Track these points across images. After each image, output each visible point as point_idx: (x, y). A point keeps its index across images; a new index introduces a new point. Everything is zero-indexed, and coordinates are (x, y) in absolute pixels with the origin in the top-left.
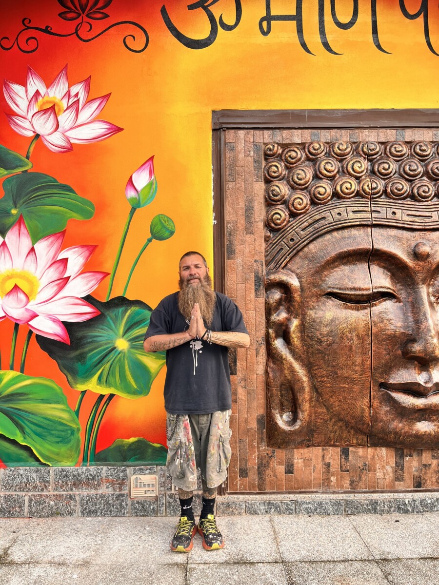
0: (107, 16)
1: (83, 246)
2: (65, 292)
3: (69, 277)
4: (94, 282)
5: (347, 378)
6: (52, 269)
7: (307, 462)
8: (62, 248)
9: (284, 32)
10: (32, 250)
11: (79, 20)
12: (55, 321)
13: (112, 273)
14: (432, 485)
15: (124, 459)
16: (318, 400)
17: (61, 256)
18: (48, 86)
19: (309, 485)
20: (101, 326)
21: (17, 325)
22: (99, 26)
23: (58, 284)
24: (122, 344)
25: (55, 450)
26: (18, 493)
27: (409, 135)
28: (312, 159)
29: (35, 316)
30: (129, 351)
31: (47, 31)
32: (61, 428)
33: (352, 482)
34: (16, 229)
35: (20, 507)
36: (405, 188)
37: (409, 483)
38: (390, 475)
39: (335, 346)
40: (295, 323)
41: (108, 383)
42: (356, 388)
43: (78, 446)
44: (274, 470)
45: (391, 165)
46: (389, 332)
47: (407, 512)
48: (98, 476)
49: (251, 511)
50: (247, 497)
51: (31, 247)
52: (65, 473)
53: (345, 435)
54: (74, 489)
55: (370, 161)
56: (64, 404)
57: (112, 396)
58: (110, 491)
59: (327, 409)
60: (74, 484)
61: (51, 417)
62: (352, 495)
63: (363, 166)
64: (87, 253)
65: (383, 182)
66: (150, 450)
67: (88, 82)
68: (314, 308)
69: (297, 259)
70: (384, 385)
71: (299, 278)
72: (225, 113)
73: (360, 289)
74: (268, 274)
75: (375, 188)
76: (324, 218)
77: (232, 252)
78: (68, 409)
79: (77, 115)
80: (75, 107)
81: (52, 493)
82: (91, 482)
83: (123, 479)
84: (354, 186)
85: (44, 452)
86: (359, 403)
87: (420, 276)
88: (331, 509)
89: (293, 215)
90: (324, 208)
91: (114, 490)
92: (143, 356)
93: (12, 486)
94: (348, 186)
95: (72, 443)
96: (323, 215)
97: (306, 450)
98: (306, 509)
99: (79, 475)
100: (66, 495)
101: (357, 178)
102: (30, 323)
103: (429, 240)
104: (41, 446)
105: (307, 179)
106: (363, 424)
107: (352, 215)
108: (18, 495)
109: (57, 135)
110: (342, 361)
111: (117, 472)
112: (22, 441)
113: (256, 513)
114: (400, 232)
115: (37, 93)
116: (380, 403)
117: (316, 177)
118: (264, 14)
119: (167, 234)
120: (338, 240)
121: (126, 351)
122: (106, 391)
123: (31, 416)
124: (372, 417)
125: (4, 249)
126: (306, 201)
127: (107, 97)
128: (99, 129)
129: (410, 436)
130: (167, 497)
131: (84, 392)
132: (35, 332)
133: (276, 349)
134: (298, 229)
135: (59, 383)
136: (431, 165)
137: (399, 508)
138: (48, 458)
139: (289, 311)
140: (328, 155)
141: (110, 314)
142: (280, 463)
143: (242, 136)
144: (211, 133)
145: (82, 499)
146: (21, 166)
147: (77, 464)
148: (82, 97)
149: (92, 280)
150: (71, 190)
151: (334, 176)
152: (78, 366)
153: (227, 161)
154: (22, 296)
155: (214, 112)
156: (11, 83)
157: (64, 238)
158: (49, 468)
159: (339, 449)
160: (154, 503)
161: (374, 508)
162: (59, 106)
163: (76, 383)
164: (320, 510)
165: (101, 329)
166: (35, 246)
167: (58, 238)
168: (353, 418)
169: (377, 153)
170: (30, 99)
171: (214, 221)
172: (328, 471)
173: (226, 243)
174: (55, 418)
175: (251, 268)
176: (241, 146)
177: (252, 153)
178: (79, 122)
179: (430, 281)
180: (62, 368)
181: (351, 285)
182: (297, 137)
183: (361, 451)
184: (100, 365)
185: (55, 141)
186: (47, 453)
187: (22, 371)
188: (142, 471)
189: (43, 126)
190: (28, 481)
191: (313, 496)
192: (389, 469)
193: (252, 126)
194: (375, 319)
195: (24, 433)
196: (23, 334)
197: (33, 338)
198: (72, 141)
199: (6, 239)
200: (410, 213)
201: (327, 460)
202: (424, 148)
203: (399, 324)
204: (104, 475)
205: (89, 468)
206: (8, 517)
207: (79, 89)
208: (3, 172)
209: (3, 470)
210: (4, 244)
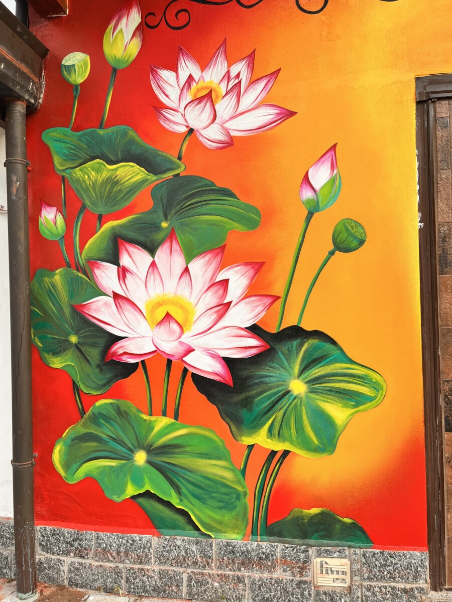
1: (247, 264)
2: (226, 321)
3: (231, 302)
4: (260, 308)
6: (210, 293)
8: (221, 267)
10: (186, 270)
12: (214, 356)
13: (283, 295)
15: (304, 535)
17: (221, 277)
18: (204, 66)
20: (271, 364)
21: (169, 362)
23: (217, 312)
24: (298, 387)
25: (218, 517)
26: (175, 569)
29: (190, 350)
30: (307, 396)
32: (223, 490)
34: (167, 246)
35: (178, 586)
41: (280, 436)
43: (246, 514)
48: (272, 556)
51: (185, 267)
52: (231, 548)
54: (243, 569)
56: (227, 460)
57: (286, 453)
58: (287, 576)
60: (243, 563)
61: (211, 476)
64: (251, 272)
66: (338, 526)
67: (251, 59)
72: (434, 79)
77: (445, 264)
78: (232, 467)
79: (238, 101)
80: (236, 91)
81: (214, 572)
82: (263, 561)
83: (305, 562)
85: (204, 519)
91: (294, 575)
92: (326, 404)
93: (168, 559)
95: (237, 509)
99: (248, 551)
100: (234, 576)
102: (185, 359)
104: (200, 511)
108: (175, 572)
109: (215, 127)
111: (296, 552)
112: (178, 504)
115: (191, 78)
119: (355, 243)
121: (303, 395)
122: (279, 446)
123: (188, 473)
125: (153, 270)
127: (275, 74)
128: (266, 115)
130: (364, 590)
131: (251, 447)
132: (191, 370)
135: (221, 434)
138: (209, 527)
141: (282, 349)
144: (415, 107)
145: (253, 583)
146: (172, 169)
147: (245, 538)
148: (244, 77)
149: (257, 306)
150: (231, 195)
152: (244, 413)
153: (439, 142)
154: (175, 327)
155: (418, 79)
156: (159, 68)
158: (211, 540)
160: (346, 595)
162: (216, 91)
163: (242, 435)
165: (271, 367)
166: (189, 266)
167: (217, 255)
170: (181, 86)
171: (420, 224)
173: (438, 252)
174: (216, 478)
178: (242, 108)
180: (224, 415)
184: (271, 412)
185: (212, 135)
186: (207, 521)
187: (176, 418)
188: (328, 554)
189: (198, 117)
190: (187, 555)
195: (180, 494)
196: (176, 373)
197: (189, 378)
198: (233, 134)
199: (156, 259)
204: (279, 555)
205: (261, 543)
206: (163, 597)
207: (240, 68)
208: (152, 177)
209: (156, 538)
210: (153, 264)
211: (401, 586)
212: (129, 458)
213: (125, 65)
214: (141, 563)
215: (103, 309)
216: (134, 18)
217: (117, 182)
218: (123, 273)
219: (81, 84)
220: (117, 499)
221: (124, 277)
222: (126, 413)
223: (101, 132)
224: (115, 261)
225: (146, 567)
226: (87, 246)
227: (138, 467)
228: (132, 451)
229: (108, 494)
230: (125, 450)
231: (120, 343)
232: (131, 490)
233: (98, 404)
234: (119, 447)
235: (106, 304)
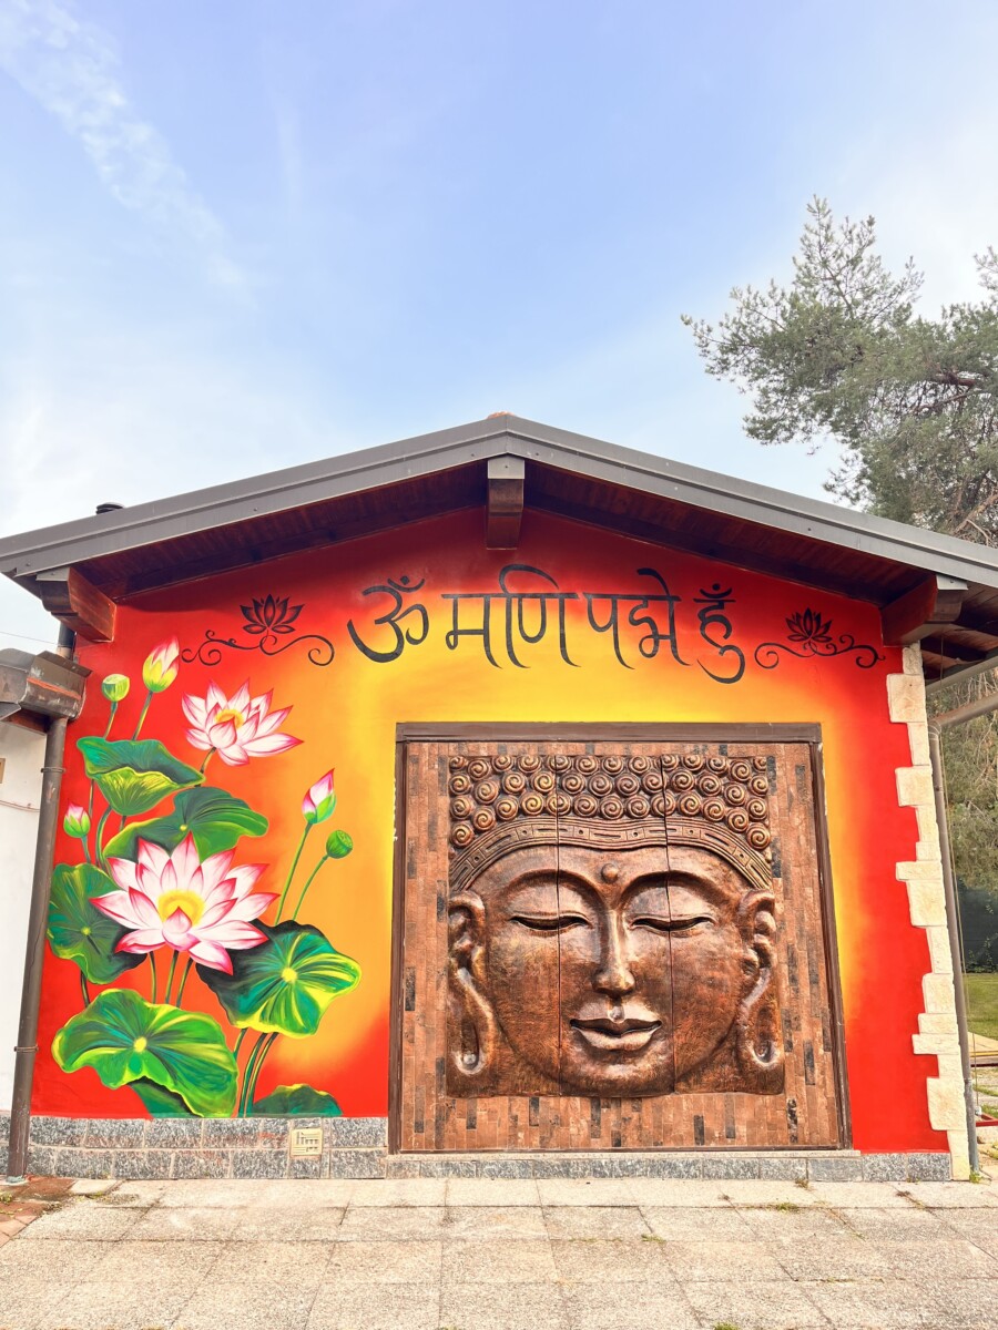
0: (293, 630)
1: (253, 865)
2: (229, 917)
3: (236, 899)
4: (262, 905)
5: (533, 1013)
6: (219, 890)
7: (491, 1113)
8: (231, 866)
9: (471, 646)
10: (199, 869)
11: (265, 633)
12: (218, 947)
13: (283, 894)
14: (633, 1143)
15: (286, 1110)
16: (503, 1041)
17: (229, 876)
18: (229, 698)
19: (493, 1141)
20: (267, 954)
21: (176, 952)
22: (284, 639)
23: (224, 907)
25: (208, 1098)
26: (164, 1150)
27: (599, 749)
28: (498, 772)
29: (196, 942)
30: (296, 982)
31: (230, 643)
32: (217, 1072)
33: (542, 1139)
34: (183, 847)
35: (165, 1167)
36: (592, 805)
37: (607, 1141)
38: (585, 1131)
39: (520, 977)
40: (479, 952)
41: (272, 1020)
42: (543, 1025)
43: (234, 1093)
44: (454, 1124)
45: (579, 781)
46: (577, 962)
47: (603, 1176)
48: (255, 1130)
49: (427, 1173)
50: (421, 1156)
51: (198, 865)
52: (218, 1125)
53: (533, 1082)
54: (227, 1145)
55: (557, 775)
56: (222, 1043)
57: (275, 1034)
58: (267, 1148)
59: (514, 1050)
60: (228, 1139)
61: (206, 1060)
62: (541, 1155)
63: (549, 780)
64: (257, 872)
65: (571, 798)
66: (315, 1100)
67: (269, 695)
68: (499, 934)
69: (482, 880)
70: (575, 1023)
71: (484, 900)
72: (409, 726)
73: (546, 914)
74: (451, 896)
75: (562, 805)
76: (509, 836)
77: (412, 870)
78: (226, 1050)
79: (256, 728)
80: (255, 719)
81: (201, 1150)
82: (247, 1136)
83: (283, 1134)
84: (539, 801)
85: (195, 1101)
86: (547, 1043)
87: (608, 901)
88: (517, 1171)
89: (478, 832)
90: (510, 825)
91: (272, 1147)
92: (311, 989)
93: (158, 1141)
94: (534, 802)
95: (227, 1090)
96: (508, 832)
97: (491, 1100)
98: (489, 1170)
99: (233, 1128)
100: (218, 1152)
101: (544, 794)
102: (191, 950)
103: (618, 861)
104: (193, 1093)
105: (491, 795)
106: (552, 1067)
107: (537, 834)
108: (164, 1153)
109: (235, 747)
110: (527, 994)
111: (276, 1125)
112: (172, 1088)
113: (432, 1175)
114: (588, 851)
115: (217, 706)
116: (572, 1043)
117: (502, 791)
118: (452, 629)
119: (344, 851)
120: (524, 860)
121: (293, 982)
122: (269, 1029)
123: (185, 1057)
124: (561, 1059)
125: (169, 867)
126: (491, 817)
127: (288, 709)
128: (278, 741)
129: (603, 1081)
130: (332, 1156)
131: (244, 1030)
132: (196, 960)
133: (457, 980)
134: (482, 846)
135: (218, 1019)
136: (619, 782)
137: (595, 1171)
138: (199, 1108)
139: (473, 938)
140: (516, 768)
141: (278, 941)
142: (461, 1116)
143: (427, 749)
144: (395, 746)
145: (236, 1157)
146: (195, 780)
147: (232, 1116)
148: (263, 710)
149: (261, 902)
150: (245, 805)
151: (520, 792)
152: (240, 1000)
153: (412, 774)
154: (184, 920)
155: (398, 724)
156: (191, 695)
157: (235, 857)
158: (200, 1120)
159: (527, 1099)
160: (316, 1162)
161: (565, 1171)
162: (238, 718)
163: (237, 1020)
164: (503, 1172)
165: (268, 957)
166: (202, 865)
167: (227, 856)
168: (541, 1060)
169: (566, 767)
170: (209, 711)
171: (395, 837)
172: (515, 1126)
173: (407, 861)
174: (210, 1061)
175: (433, 889)
176: (425, 759)
177: (436, 766)
178: (258, 735)
179: (623, 905)
180: (222, 1001)
181: (537, 909)
182: (484, 750)
183: (552, 1101)
184: (265, 998)
185: (232, 754)
186: (198, 1102)
187: (178, 1005)
188: (304, 1124)
189: (221, 739)
190: (177, 1135)
191: (497, 1155)
192: (584, 1123)
193: (436, 738)
194: (564, 947)
195: (176, 1079)
196: (183, 963)
197: (193, 966)
198: (250, 754)
199: (172, 858)
200: (598, 832)
201: (514, 1112)
202: (614, 763)
203: (589, 953)
204: (261, 1129)
205: (245, 1120)
206: (150, 1179)
207: (260, 701)
208: (176, 786)
209: (148, 1122)
210: (170, 863)
211: (363, 1150)
212: (130, 1047)
213: (161, 690)
214: (131, 1147)
215: (118, 903)
216: (173, 651)
217: (144, 788)
218: (141, 869)
219: (120, 702)
220: (113, 1086)
221: (141, 873)
222: (130, 1001)
223: (133, 744)
224: (134, 858)
225: (136, 1150)
226: (109, 844)
227: (137, 1054)
228: (133, 1039)
229: (104, 1082)
230: (126, 1038)
231: (131, 935)
232: (128, 1077)
233: (104, 993)
234: (120, 1035)
235: (122, 898)
